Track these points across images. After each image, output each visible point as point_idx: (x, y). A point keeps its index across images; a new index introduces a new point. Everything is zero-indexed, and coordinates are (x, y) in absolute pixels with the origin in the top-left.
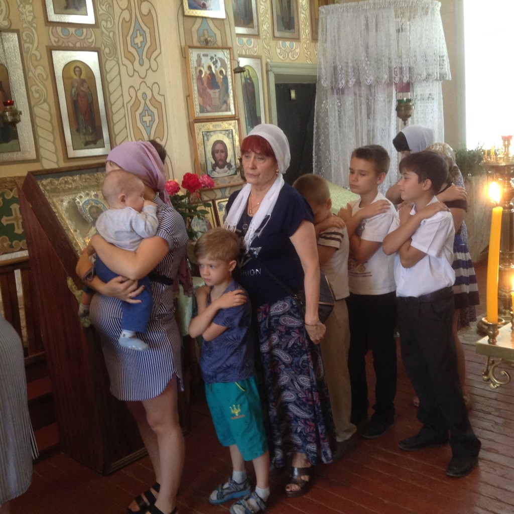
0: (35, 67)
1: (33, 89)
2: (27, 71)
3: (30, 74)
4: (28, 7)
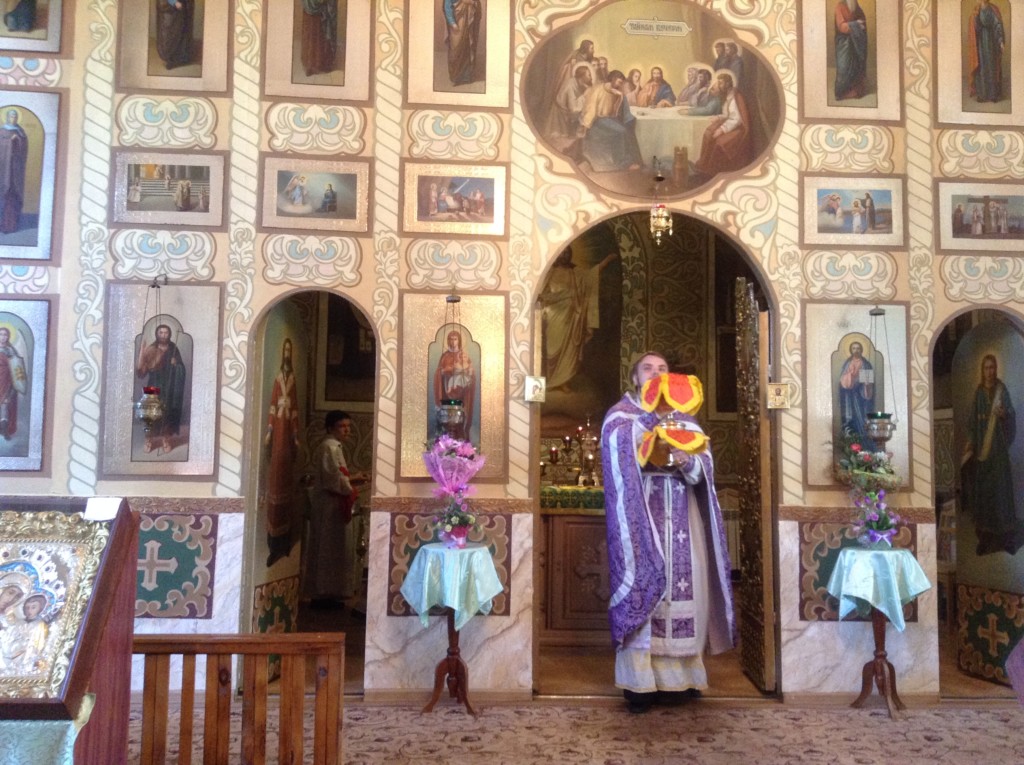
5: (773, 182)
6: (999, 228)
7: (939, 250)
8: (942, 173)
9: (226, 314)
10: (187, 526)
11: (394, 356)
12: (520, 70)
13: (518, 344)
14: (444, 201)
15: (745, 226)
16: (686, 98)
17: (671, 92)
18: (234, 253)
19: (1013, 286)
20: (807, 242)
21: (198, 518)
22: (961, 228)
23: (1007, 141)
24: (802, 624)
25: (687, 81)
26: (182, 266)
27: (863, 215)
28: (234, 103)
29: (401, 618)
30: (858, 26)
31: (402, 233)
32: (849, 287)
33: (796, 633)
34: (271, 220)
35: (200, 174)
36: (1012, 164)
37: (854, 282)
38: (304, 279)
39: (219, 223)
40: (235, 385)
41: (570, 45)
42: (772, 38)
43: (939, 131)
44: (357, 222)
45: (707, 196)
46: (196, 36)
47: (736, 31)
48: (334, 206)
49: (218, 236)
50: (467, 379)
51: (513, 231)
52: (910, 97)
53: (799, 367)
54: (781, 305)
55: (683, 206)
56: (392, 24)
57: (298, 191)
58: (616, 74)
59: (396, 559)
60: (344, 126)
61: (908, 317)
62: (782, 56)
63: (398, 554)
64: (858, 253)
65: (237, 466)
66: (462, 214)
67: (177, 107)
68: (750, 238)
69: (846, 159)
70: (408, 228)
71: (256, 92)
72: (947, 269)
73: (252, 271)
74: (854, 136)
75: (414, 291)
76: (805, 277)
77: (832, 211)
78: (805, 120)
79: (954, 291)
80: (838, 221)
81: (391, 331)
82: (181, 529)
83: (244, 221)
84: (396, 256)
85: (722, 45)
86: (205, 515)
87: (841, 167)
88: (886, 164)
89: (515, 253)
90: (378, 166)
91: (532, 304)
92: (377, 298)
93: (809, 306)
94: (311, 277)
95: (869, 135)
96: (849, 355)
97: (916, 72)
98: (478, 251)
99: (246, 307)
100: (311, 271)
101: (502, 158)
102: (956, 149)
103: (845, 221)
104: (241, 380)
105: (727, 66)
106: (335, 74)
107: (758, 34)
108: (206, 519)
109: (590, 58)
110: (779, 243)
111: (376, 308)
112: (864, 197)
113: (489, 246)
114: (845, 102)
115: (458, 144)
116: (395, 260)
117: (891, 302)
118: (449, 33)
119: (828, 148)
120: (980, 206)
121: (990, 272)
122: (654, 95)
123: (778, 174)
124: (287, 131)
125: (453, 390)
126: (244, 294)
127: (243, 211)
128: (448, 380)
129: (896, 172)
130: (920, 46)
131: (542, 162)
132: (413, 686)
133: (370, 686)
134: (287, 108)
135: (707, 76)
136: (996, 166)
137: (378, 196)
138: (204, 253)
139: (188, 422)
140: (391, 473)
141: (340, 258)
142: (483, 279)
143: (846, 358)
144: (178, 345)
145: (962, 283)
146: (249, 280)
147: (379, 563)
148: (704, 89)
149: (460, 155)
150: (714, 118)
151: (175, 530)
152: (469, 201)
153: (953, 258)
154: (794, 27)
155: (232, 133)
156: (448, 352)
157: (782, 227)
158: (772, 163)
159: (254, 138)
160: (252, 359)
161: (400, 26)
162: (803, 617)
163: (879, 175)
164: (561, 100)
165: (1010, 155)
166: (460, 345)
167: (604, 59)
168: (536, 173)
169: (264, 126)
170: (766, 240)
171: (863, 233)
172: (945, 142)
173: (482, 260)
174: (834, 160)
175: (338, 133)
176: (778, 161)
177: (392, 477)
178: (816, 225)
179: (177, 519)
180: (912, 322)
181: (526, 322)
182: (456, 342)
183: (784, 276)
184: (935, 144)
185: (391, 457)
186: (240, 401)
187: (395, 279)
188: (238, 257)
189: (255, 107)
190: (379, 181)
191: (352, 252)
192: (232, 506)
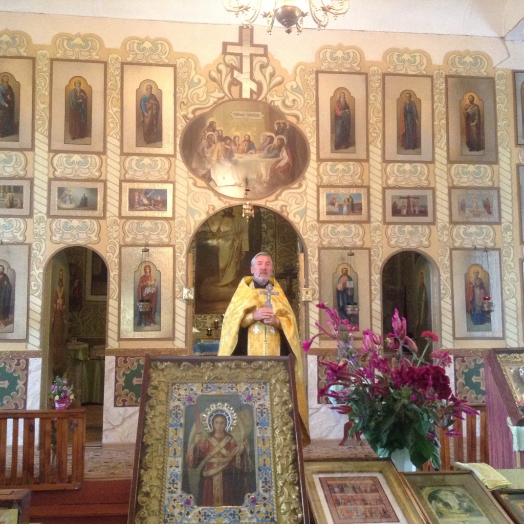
0: (509, 273)
1: (506, 288)
2: (503, 275)
3: (505, 278)
4: (509, 233)
5: (305, 190)
6: (415, 211)
7: (385, 222)
8: (387, 184)
9: (32, 259)
10: (13, 365)
11: (117, 278)
12: (179, 136)
13: (180, 271)
14: (142, 201)
15: (291, 212)
16: (262, 149)
17: (254, 147)
18: (36, 228)
19: (422, 239)
20: (321, 220)
21: (19, 360)
22: (396, 212)
23: (419, 169)
24: (319, 405)
25: (262, 141)
26: (10, 235)
27: (348, 206)
28: (35, 154)
29: (121, 408)
30: (346, 112)
31: (121, 217)
32: (341, 241)
33: (315, 410)
34: (54, 212)
35: (18, 190)
36: (421, 180)
37: (344, 239)
38: (71, 240)
39: (28, 214)
40: (36, 294)
41: (204, 123)
42: (304, 119)
43: (385, 164)
44: (98, 212)
45: (273, 197)
46: (15, 121)
47: (286, 116)
48: (87, 204)
49: (28, 220)
50: (154, 289)
51: (177, 215)
52: (371, 148)
53: (317, 281)
54: (309, 250)
55: (261, 203)
56: (115, 114)
57: (68, 197)
58: (227, 138)
59: (118, 379)
60: (91, 164)
61: (370, 256)
62: (309, 128)
63: (119, 376)
64: (346, 224)
65: (38, 334)
66: (151, 207)
67: (7, 156)
68: (293, 218)
69: (340, 178)
70: (123, 214)
71: (46, 148)
72: (389, 231)
73: (45, 237)
74: (344, 168)
75: (127, 245)
76: (320, 237)
77: (333, 204)
78: (320, 160)
79: (393, 243)
80: (336, 209)
81: (115, 265)
82: (10, 366)
83: (41, 212)
84: (118, 229)
85: (279, 123)
86: (22, 359)
87: (338, 183)
88: (359, 181)
89: (178, 226)
90: (109, 184)
91: (187, 251)
92: (108, 249)
93: (322, 251)
94: (75, 240)
95: (351, 167)
96: (341, 274)
97: (374, 135)
98: (159, 225)
99: (42, 255)
100: (74, 236)
101: (170, 180)
102: (394, 173)
103: (340, 209)
104: (40, 291)
105: (282, 134)
106: (86, 139)
107: (297, 117)
108: (22, 361)
109: (214, 130)
110: (307, 220)
111: (108, 255)
112: (349, 197)
113: (165, 223)
114: (339, 151)
115: (149, 172)
116: (117, 230)
117: (362, 248)
118: (143, 117)
119: (331, 174)
120: (406, 200)
121: (410, 233)
122: (246, 148)
123: (307, 186)
124: (62, 167)
125: (147, 295)
126: (41, 249)
127: (40, 207)
128: (144, 290)
129: (364, 184)
130: (376, 122)
131: (191, 181)
132: (127, 441)
133: (106, 442)
134: (61, 156)
135: (272, 139)
136: (414, 181)
137: (108, 199)
138: (21, 229)
139: (13, 313)
140: (115, 336)
141: (89, 230)
142: (162, 239)
143: (339, 276)
144: (8, 275)
145: (396, 239)
146: (43, 242)
147: (110, 381)
148: (271, 145)
149: (150, 178)
150: (275, 160)
151: (7, 367)
152: (155, 201)
153: (392, 226)
154: (315, 113)
155: (34, 169)
156: (144, 275)
157: (309, 213)
158: (304, 181)
159: (46, 171)
160: (45, 281)
161: (119, 115)
162: (319, 402)
163: (356, 187)
164: (200, 151)
165: (421, 175)
166: (150, 272)
167: (222, 131)
168: (188, 187)
169: (51, 165)
170: (301, 219)
171: (348, 214)
172: (388, 170)
173: (161, 229)
174: (334, 179)
175: (88, 168)
176: (307, 180)
177: (116, 339)
178: (325, 211)
179: (8, 362)
180: (372, 258)
181: (184, 260)
182: (148, 271)
183: (310, 236)
184: (384, 170)
185: (115, 328)
186: (39, 302)
187: (117, 240)
188: (38, 230)
189: (46, 156)
190: (109, 192)
191: (96, 227)
192: (35, 354)
